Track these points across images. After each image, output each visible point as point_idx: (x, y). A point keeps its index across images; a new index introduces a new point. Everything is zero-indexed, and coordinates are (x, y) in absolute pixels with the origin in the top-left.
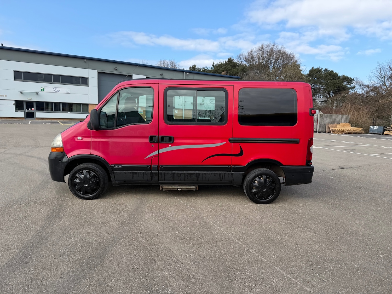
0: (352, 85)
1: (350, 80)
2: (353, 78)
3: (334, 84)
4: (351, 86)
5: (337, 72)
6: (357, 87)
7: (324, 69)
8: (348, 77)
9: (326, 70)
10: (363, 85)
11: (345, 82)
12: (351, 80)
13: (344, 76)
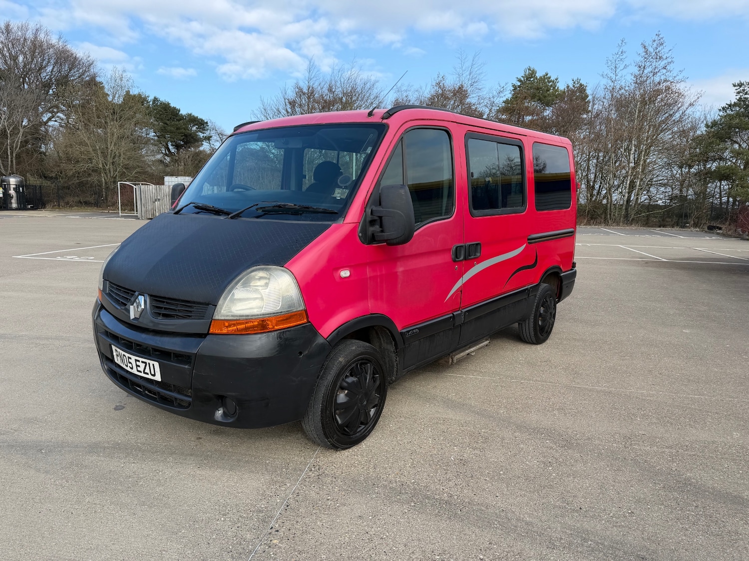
0: (207, 134)
1: (201, 124)
2: (205, 121)
3: (177, 129)
4: (205, 135)
5: (178, 107)
6: (215, 137)
7: (151, 98)
8: (197, 117)
9: (155, 100)
10: (222, 135)
11: (194, 126)
12: (203, 125)
13: (190, 115)
